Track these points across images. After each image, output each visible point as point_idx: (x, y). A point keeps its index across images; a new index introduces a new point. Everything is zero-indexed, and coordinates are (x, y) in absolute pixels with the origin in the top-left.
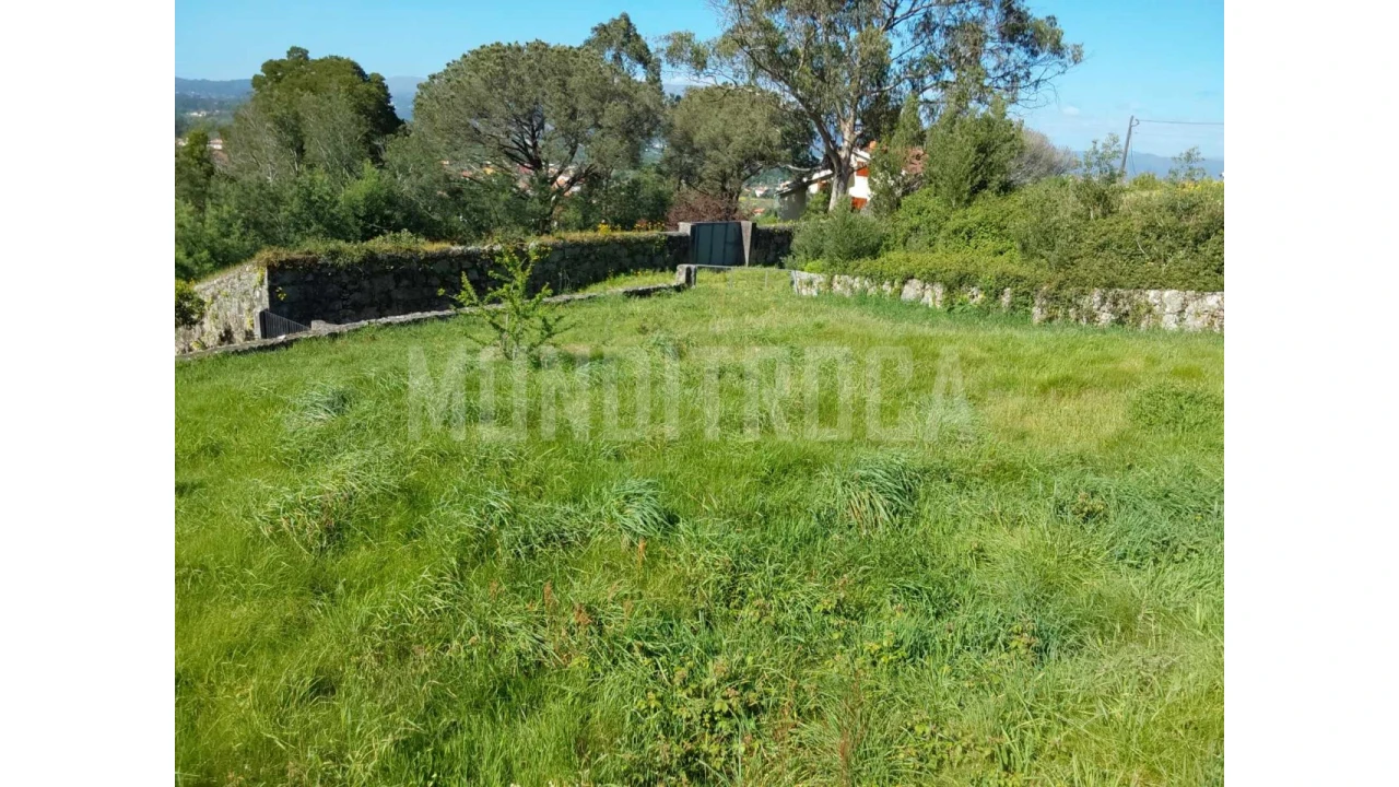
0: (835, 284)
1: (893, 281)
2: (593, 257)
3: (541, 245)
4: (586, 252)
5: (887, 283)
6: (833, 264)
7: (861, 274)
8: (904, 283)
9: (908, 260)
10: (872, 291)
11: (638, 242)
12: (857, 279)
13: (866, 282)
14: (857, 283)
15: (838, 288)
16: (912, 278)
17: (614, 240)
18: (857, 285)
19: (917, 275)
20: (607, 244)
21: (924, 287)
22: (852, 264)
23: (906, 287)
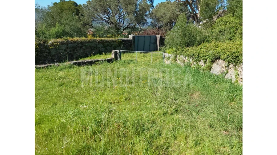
0: (177, 60)
1: (206, 60)
2: (84, 47)
3: (55, 42)
4: (80, 45)
5: (202, 61)
6: (177, 49)
7: (188, 55)
8: (213, 62)
9: (217, 47)
10: (194, 65)
11: (107, 42)
12: (187, 58)
13: (191, 60)
14: (187, 60)
15: (179, 62)
16: (219, 58)
17: (95, 41)
18: (186, 61)
19: (222, 57)
20: (91, 42)
21: (228, 66)
22: (185, 49)
23: (215, 65)
